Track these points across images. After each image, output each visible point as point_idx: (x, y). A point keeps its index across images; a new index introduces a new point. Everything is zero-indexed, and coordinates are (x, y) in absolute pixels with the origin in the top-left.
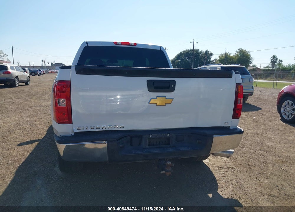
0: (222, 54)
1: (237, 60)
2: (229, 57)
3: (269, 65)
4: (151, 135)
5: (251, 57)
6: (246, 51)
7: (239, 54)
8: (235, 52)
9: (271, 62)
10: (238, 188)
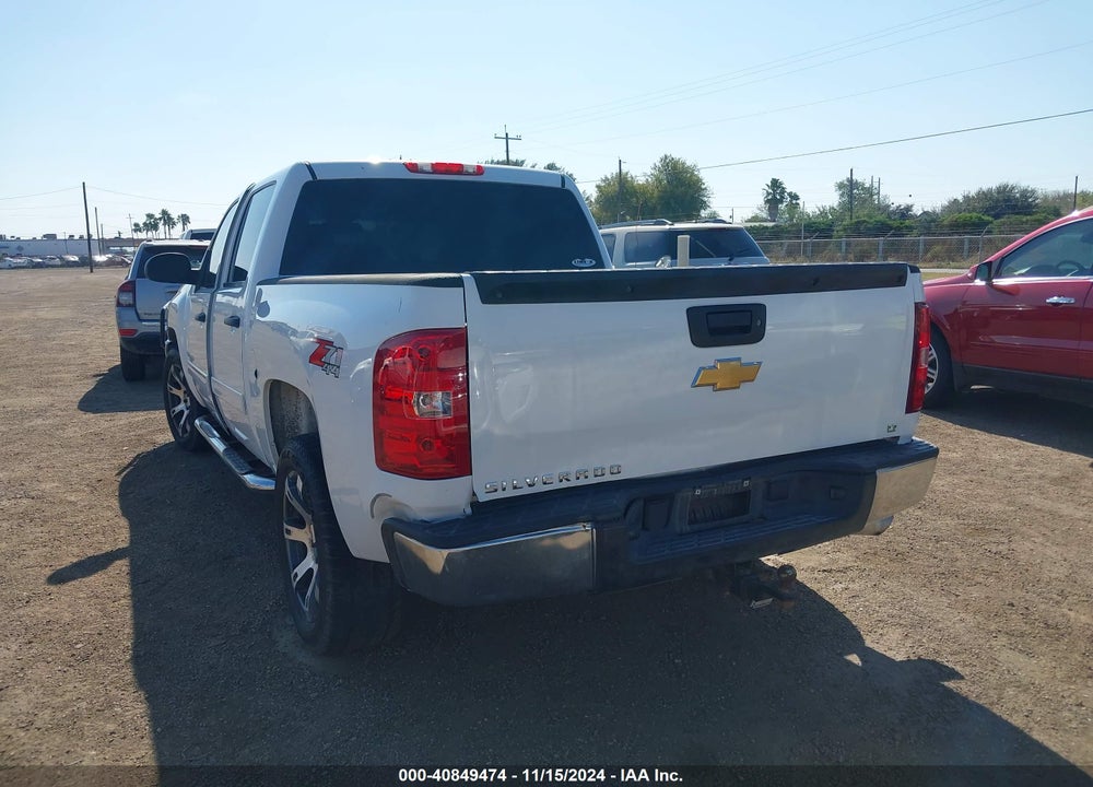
0: (607, 179)
1: (661, 198)
2: (633, 187)
3: (758, 212)
4: (700, 487)
5: (703, 187)
6: (688, 163)
7: (663, 176)
8: (649, 171)
9: (767, 202)
10: (913, 626)
